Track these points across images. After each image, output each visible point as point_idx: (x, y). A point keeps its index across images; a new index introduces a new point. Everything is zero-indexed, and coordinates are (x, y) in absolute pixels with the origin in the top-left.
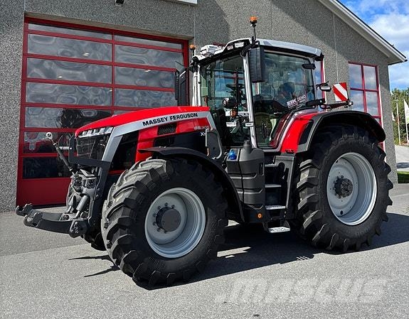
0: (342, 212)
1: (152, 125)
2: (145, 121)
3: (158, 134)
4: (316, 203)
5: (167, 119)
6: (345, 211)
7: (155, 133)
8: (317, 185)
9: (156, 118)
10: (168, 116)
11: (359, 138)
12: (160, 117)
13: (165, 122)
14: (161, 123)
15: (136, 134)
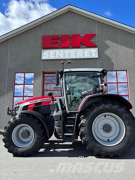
0: (108, 140)
1: (33, 103)
2: (30, 102)
3: (35, 106)
4: (85, 134)
5: (39, 101)
6: (110, 139)
7: (33, 106)
8: (85, 127)
9: (34, 101)
10: (39, 100)
11: (112, 106)
12: (36, 100)
13: (38, 102)
14: (36, 102)
15: (27, 106)
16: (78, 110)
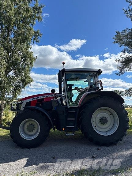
16: (78, 106)
